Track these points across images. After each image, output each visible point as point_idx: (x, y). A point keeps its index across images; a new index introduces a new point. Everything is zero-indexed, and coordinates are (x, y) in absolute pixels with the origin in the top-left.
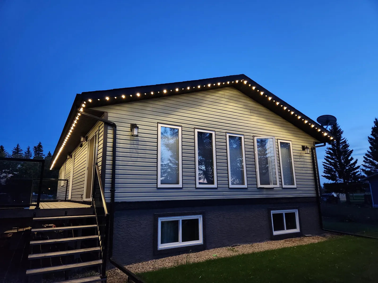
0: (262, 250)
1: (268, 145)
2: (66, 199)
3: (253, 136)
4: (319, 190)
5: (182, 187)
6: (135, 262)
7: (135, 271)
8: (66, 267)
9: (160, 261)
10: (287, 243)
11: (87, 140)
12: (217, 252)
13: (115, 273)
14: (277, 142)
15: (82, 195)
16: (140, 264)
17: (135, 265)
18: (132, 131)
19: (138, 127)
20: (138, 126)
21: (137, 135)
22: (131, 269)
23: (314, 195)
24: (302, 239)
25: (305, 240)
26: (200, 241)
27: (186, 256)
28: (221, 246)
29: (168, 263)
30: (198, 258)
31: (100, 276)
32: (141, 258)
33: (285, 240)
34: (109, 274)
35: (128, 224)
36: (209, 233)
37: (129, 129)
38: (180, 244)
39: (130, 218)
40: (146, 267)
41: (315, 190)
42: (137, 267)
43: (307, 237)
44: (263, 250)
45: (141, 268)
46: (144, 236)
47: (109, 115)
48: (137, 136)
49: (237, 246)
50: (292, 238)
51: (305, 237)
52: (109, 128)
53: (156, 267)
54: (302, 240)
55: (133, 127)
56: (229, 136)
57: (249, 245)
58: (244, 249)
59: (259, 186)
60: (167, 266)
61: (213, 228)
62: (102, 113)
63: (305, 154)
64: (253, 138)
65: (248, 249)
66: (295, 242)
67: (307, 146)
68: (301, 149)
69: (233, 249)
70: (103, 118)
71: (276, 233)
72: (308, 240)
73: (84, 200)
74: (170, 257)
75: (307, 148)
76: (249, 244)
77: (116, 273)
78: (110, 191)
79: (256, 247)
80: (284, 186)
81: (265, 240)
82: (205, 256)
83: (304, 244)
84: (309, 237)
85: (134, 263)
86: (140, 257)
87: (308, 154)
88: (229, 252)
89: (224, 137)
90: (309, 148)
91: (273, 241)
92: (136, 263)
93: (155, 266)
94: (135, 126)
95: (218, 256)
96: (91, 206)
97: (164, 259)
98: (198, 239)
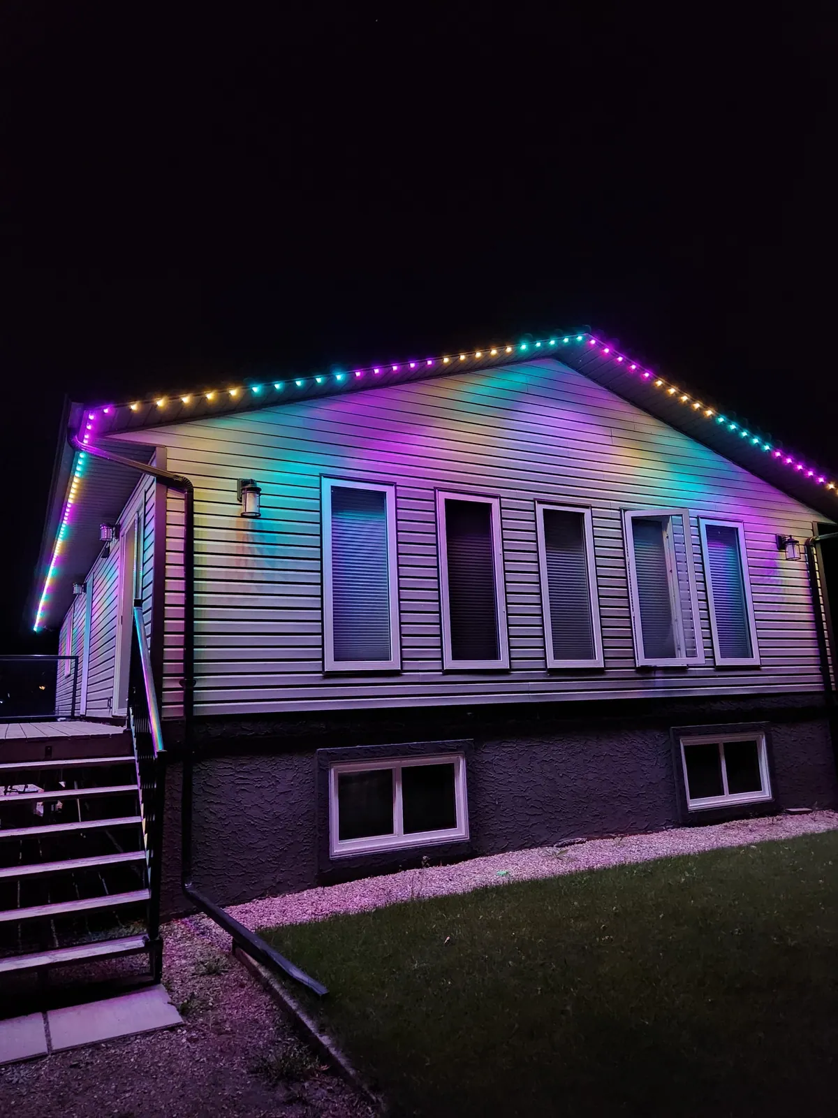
0: (651, 855)
1: (667, 537)
2: (73, 713)
3: (620, 510)
4: (831, 671)
5: (400, 669)
6: (260, 896)
7: (260, 921)
8: (39, 912)
9: (337, 893)
10: (729, 835)
11: (117, 536)
12: (513, 864)
13: (198, 929)
14: (698, 527)
15: (110, 699)
16: (277, 900)
17: (261, 902)
18: (241, 501)
19: (259, 489)
20: (259, 485)
21: (256, 513)
22: (247, 915)
23: (817, 688)
24: (778, 820)
25: (788, 824)
26: (460, 832)
27: (418, 875)
28: (526, 845)
29: (358, 898)
30: (451, 880)
31: (143, 939)
32: (279, 883)
33: (725, 824)
34: (182, 932)
35: (237, 782)
36: (486, 806)
37: (233, 497)
38: (398, 839)
39: (244, 765)
40: (293, 908)
41: (819, 672)
42: (267, 909)
43: (796, 816)
44: (654, 855)
45: (277, 914)
46: (286, 818)
47: (171, 453)
48: (256, 516)
49: (576, 845)
50: (748, 818)
51: (789, 816)
52: (171, 493)
53: (321, 911)
54: (777, 824)
55: (244, 489)
56: (544, 509)
57: (610, 842)
58: (594, 852)
59: (642, 661)
60: (355, 907)
61: (499, 791)
62: (149, 451)
63: (787, 560)
64: (621, 513)
65: (607, 854)
66: (754, 831)
67: (791, 536)
68: (773, 545)
69: (561, 852)
70: (154, 465)
71: (695, 804)
72: (797, 824)
73: (116, 714)
74: (366, 880)
75: (794, 543)
76: (614, 838)
77: (202, 927)
78: (181, 682)
79: (634, 848)
80: (720, 661)
81: (665, 825)
82: (473, 875)
83: (783, 835)
84: (801, 814)
85: (259, 900)
86: (278, 880)
87: (796, 560)
88: (549, 862)
89: (530, 516)
90: (798, 542)
91: (688, 830)
92: (265, 899)
93: (320, 908)
94: (249, 486)
95: (513, 874)
96: (125, 731)
97: (348, 884)
98: (452, 823)
